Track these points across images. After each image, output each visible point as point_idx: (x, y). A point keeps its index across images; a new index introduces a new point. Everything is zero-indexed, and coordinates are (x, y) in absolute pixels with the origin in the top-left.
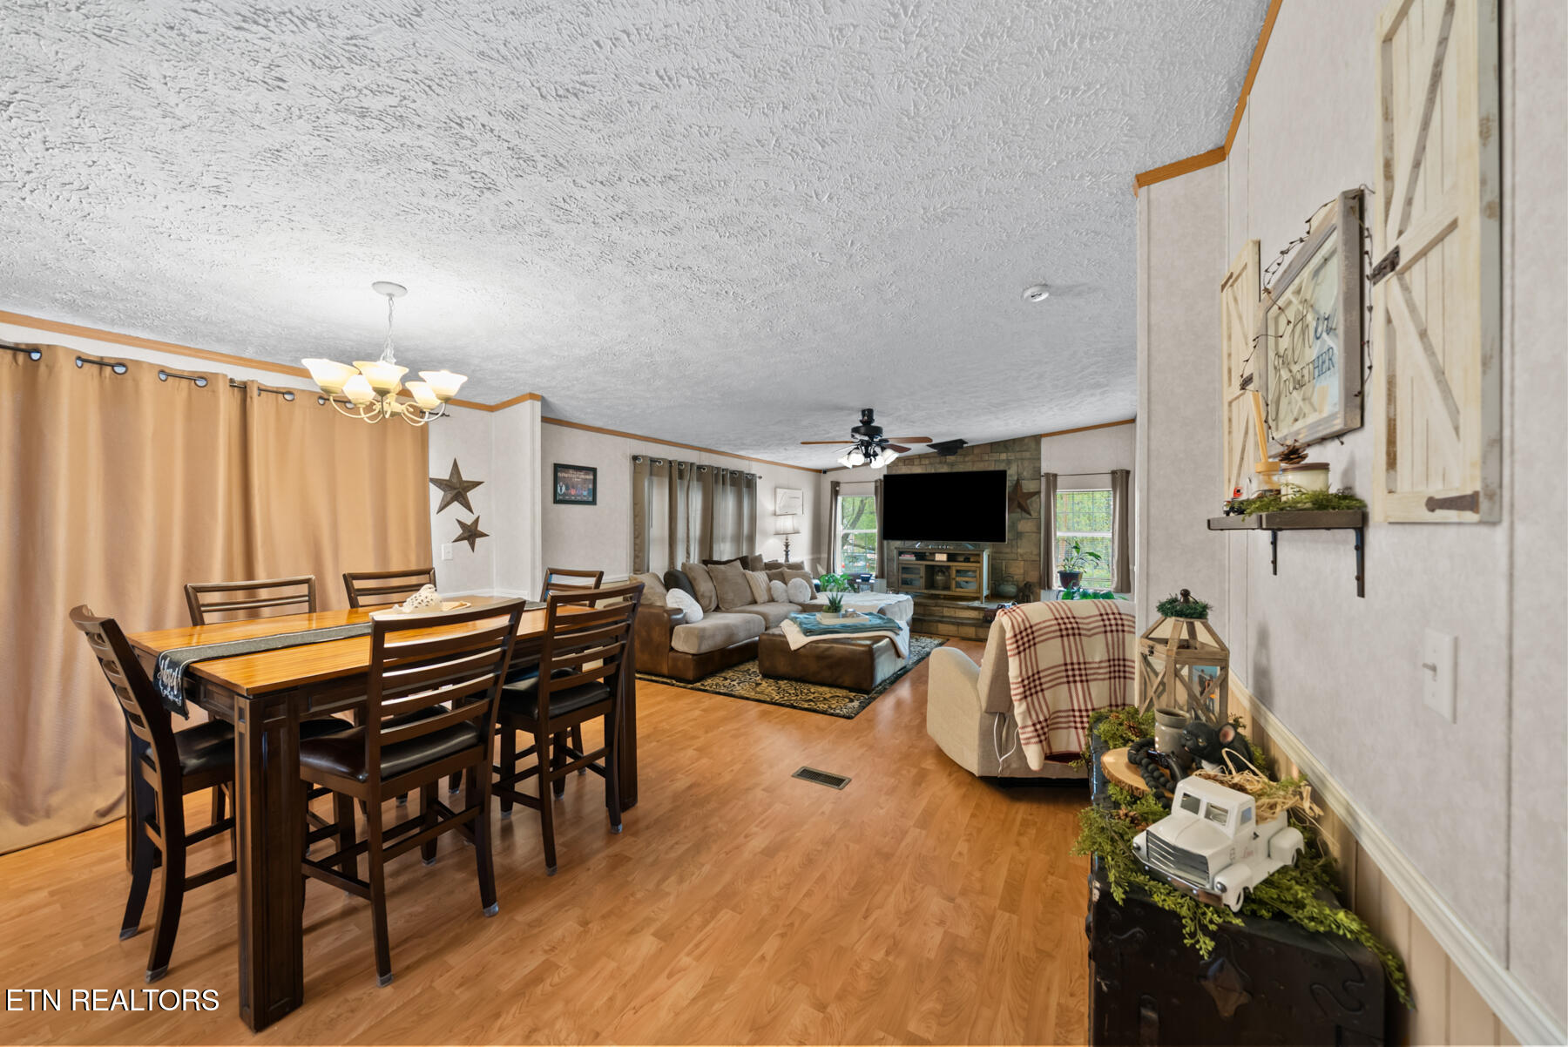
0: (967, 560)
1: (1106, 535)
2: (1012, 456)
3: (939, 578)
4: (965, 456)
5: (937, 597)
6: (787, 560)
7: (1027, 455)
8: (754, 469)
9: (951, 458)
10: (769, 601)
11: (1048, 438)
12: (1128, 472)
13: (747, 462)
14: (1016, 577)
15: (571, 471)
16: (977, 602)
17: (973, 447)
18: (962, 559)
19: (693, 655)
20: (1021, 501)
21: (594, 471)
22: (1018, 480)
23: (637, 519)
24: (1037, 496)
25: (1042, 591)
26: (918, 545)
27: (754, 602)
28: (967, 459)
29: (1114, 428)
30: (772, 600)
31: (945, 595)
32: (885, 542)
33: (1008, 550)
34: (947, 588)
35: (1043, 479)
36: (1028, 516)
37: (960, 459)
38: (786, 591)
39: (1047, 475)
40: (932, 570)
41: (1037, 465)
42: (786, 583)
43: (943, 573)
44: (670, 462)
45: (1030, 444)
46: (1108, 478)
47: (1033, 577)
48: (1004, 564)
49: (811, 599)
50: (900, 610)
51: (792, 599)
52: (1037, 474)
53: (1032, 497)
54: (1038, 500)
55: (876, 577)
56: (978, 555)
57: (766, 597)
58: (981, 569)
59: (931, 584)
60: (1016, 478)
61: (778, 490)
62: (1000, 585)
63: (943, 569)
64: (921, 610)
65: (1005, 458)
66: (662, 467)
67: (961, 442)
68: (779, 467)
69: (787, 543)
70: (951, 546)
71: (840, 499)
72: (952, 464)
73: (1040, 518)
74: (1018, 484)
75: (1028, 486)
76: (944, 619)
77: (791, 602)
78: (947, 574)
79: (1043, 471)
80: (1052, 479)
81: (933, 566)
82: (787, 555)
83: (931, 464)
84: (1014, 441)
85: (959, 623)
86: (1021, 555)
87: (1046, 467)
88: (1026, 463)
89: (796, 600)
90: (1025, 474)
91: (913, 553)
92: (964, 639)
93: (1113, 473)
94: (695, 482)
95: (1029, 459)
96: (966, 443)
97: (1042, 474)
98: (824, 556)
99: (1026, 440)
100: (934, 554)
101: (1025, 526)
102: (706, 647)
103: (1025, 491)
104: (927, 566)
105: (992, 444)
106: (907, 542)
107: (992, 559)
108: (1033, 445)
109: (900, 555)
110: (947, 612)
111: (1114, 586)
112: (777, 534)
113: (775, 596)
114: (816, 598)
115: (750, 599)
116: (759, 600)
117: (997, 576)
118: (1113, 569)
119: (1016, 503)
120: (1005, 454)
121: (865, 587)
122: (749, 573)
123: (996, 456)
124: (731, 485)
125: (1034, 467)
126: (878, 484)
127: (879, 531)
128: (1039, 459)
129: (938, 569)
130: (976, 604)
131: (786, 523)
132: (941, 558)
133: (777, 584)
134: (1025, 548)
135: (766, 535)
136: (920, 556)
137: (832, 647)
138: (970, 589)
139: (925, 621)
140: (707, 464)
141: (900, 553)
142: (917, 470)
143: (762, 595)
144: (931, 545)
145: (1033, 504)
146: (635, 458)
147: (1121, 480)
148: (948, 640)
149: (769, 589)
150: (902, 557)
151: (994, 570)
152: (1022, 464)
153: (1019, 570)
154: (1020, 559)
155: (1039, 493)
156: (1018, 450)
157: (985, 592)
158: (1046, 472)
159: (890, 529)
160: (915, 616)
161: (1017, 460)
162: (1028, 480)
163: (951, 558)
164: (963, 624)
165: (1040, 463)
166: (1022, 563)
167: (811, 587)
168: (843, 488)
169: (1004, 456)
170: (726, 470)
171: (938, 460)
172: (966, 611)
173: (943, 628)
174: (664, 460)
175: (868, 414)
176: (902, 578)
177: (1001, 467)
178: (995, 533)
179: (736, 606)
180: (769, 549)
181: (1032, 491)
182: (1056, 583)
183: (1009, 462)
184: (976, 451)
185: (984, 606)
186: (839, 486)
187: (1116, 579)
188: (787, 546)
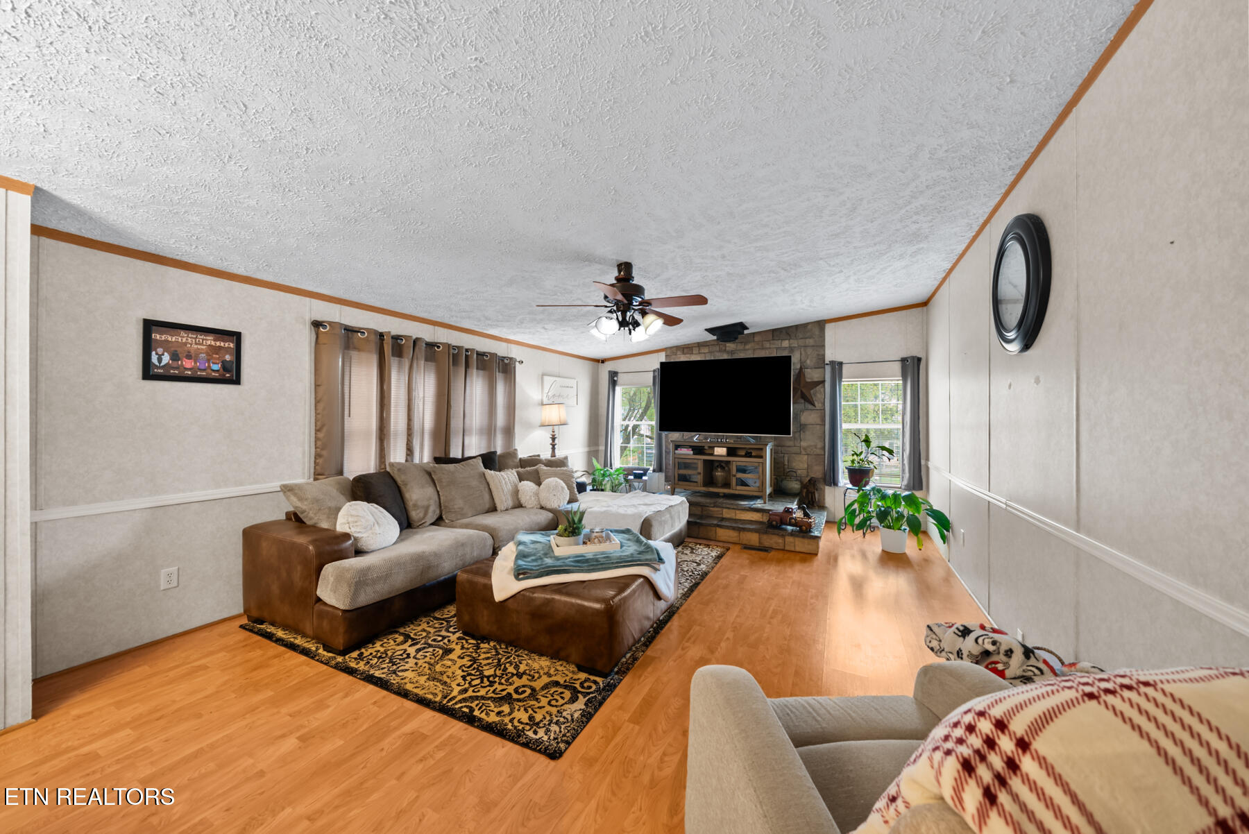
0: (748, 455)
1: (896, 426)
2: (794, 343)
3: (719, 474)
4: (746, 343)
5: (717, 495)
6: (553, 455)
7: (810, 342)
8: (515, 352)
9: (730, 346)
10: (514, 507)
11: (833, 324)
12: (919, 360)
13: (504, 345)
14: (799, 472)
15: (183, 333)
16: (759, 501)
17: (754, 334)
18: (743, 453)
19: (344, 611)
20: (804, 390)
21: (236, 337)
22: (801, 368)
23: (321, 406)
24: (821, 385)
25: (827, 488)
26: (696, 438)
27: (493, 509)
28: (747, 347)
29: (904, 312)
30: (519, 505)
31: (724, 493)
32: (664, 434)
33: (791, 443)
34: (727, 484)
35: (828, 369)
36: (810, 407)
37: (740, 347)
38: (537, 494)
39: (832, 363)
40: (711, 466)
41: (821, 353)
42: (539, 484)
43: (723, 468)
44: (381, 335)
45: (813, 331)
46: (897, 367)
47: (817, 472)
48: (786, 459)
49: (569, 502)
50: (671, 517)
51: (543, 504)
52: (821, 362)
53: (818, 385)
54: (822, 390)
55: (654, 471)
56: (761, 449)
57: (510, 503)
58: (764, 464)
59: (709, 481)
60: (798, 367)
61: (546, 378)
62: (782, 481)
63: (723, 465)
64: (698, 511)
65: (787, 346)
66: (367, 339)
67: (741, 327)
68: (545, 353)
69: (553, 436)
70: (731, 437)
71: (618, 389)
72: (732, 352)
73: (824, 409)
74: (801, 373)
75: (812, 375)
76: (723, 523)
77: (542, 508)
78: (726, 468)
79: (829, 358)
80: (837, 367)
81: (712, 461)
82: (553, 448)
83: (710, 352)
84: (797, 327)
85: (739, 527)
86: (805, 449)
87: (829, 356)
88: (809, 351)
89: (548, 506)
90: (808, 362)
91: (691, 447)
92: (747, 547)
93: (903, 360)
94: (422, 362)
95: (813, 346)
96: (747, 328)
97: (827, 362)
98: (602, 448)
99: (809, 327)
100: (712, 448)
101: (809, 417)
102: (367, 597)
103: (809, 380)
104: (705, 461)
105: (774, 331)
106: (685, 433)
107: (774, 452)
108: (816, 331)
109: (676, 449)
110: (727, 514)
111: (905, 482)
112: (543, 425)
113: (523, 501)
114: (576, 501)
115: (487, 506)
116: (500, 506)
117: (781, 471)
118: (903, 465)
119: (799, 392)
120: (787, 342)
121: (636, 484)
122: (489, 473)
123: (778, 343)
124: (477, 369)
125: (818, 355)
126: (656, 374)
127: (656, 423)
128: (822, 346)
129: (717, 464)
130: (758, 504)
131: (552, 414)
132: (720, 451)
133: (528, 486)
134: (809, 441)
135: (529, 426)
136: (698, 450)
137: (553, 599)
138: (752, 489)
139: (701, 524)
140: (442, 341)
141: (677, 447)
142: (695, 357)
143: (503, 500)
144: (711, 436)
145: (816, 394)
146: (317, 324)
147: (913, 368)
148: (728, 549)
149: (516, 492)
150: (679, 451)
151: (777, 464)
152: (805, 351)
153: (801, 465)
154: (803, 452)
155: (823, 382)
156: (801, 336)
157: (768, 490)
158: (831, 360)
159: (667, 422)
160: (690, 520)
161: (800, 347)
162: (811, 368)
163: (732, 452)
164: (744, 529)
165: (824, 350)
166: (806, 457)
167: (570, 488)
168: (621, 378)
169: (786, 344)
170: (472, 350)
171: (717, 348)
172: (748, 513)
173: (723, 534)
174: (368, 330)
175: (625, 269)
176: (679, 475)
177: (785, 354)
178: (779, 424)
179: (464, 516)
180: (530, 444)
181: (816, 380)
182: (844, 480)
183: (792, 349)
184: (757, 339)
185: (767, 507)
186: (617, 376)
187: (907, 475)
188: (553, 439)
